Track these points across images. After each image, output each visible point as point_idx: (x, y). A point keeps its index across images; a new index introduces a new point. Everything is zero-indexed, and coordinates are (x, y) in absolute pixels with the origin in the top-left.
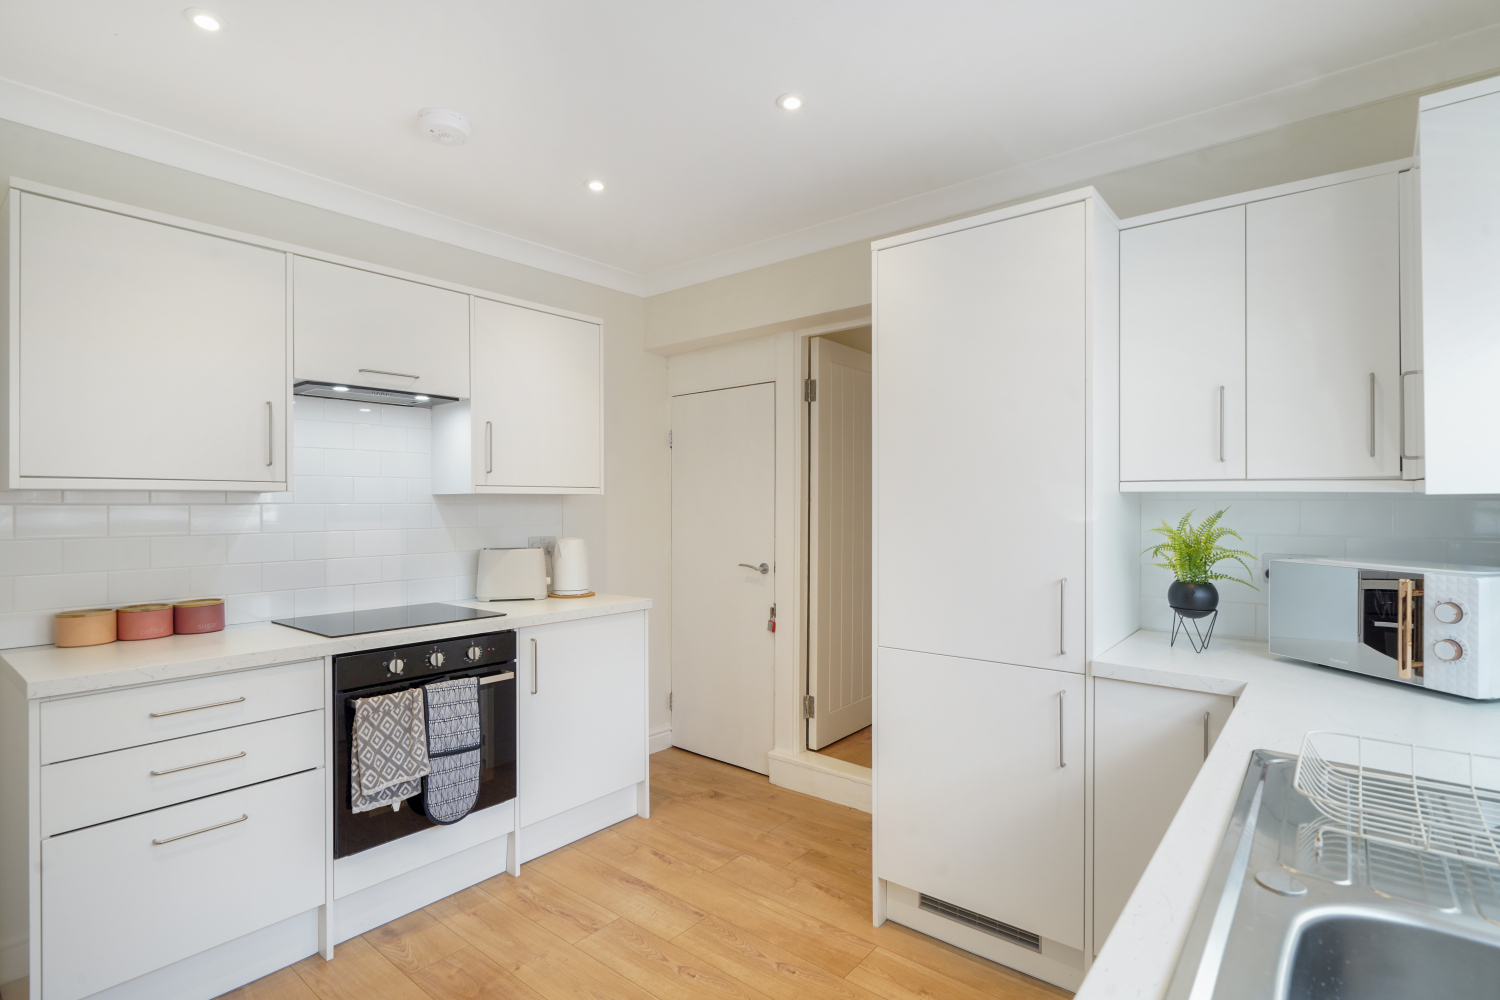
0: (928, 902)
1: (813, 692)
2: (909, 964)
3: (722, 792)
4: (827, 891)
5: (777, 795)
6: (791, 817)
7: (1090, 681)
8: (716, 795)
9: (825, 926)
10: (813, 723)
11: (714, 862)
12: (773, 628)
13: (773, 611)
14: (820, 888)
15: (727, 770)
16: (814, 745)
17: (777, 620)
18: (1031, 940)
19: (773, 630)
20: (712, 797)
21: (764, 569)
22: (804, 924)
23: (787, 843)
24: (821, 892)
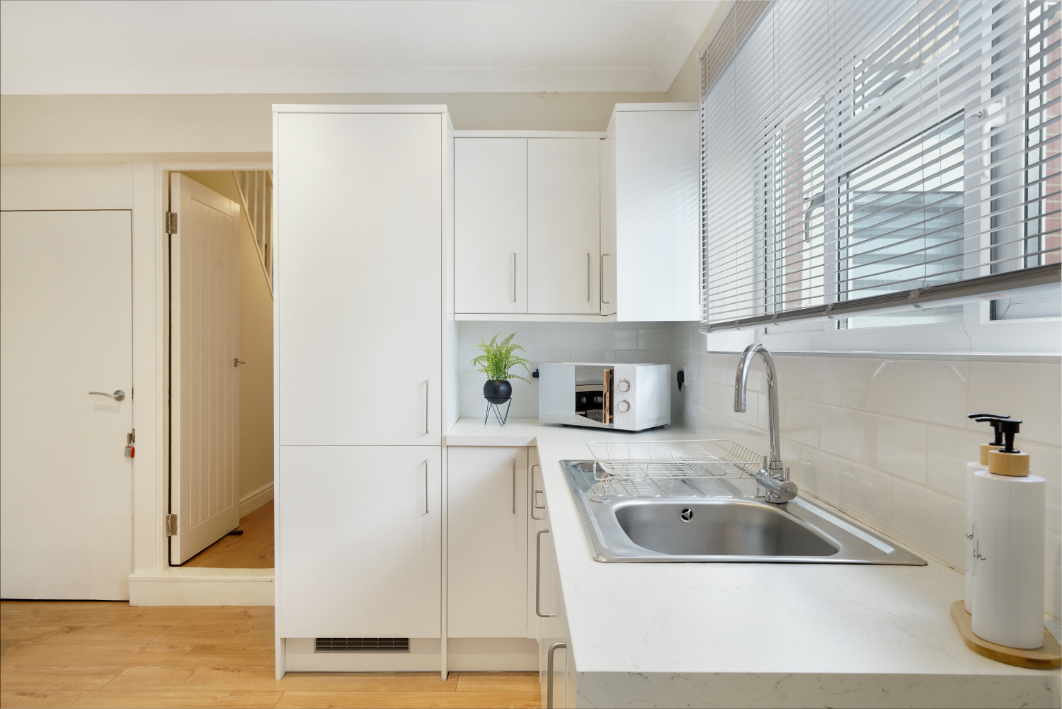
0: (324, 644)
1: (176, 510)
2: (314, 694)
3: (78, 625)
4: (226, 669)
5: (144, 613)
6: (166, 627)
7: (445, 450)
8: (71, 629)
9: (233, 693)
10: (176, 540)
11: (98, 681)
12: (132, 453)
13: (131, 437)
14: (219, 669)
15: (74, 606)
16: (176, 560)
17: (136, 445)
18: (400, 644)
19: (133, 455)
20: (67, 632)
21: (119, 397)
22: (213, 698)
23: (171, 647)
24: (221, 673)
